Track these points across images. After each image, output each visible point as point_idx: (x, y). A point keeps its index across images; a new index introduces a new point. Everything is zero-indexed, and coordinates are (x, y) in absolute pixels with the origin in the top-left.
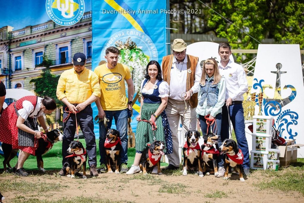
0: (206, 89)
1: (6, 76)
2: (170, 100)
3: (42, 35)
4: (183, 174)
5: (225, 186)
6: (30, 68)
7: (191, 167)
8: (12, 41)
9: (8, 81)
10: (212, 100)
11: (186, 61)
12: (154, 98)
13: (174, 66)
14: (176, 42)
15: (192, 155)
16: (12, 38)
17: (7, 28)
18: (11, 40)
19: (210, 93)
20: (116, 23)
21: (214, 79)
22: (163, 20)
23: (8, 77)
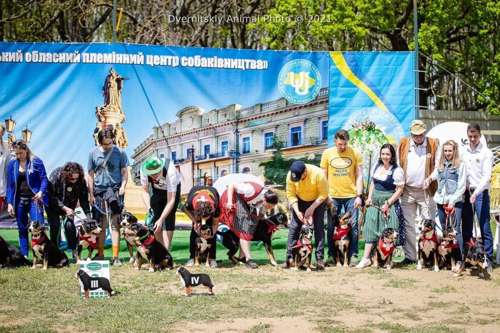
0: (444, 174)
1: (233, 159)
2: (407, 188)
3: (272, 114)
4: (418, 268)
5: (460, 281)
6: (260, 150)
7: (427, 262)
8: (240, 121)
9: (235, 164)
10: (451, 186)
11: (425, 144)
12: (388, 185)
13: (412, 149)
14: (414, 124)
15: (428, 248)
16: (240, 118)
17: (234, 107)
18: (239, 119)
19: (448, 180)
20: (357, 99)
21: (453, 163)
22: (412, 97)
23: (235, 160)
